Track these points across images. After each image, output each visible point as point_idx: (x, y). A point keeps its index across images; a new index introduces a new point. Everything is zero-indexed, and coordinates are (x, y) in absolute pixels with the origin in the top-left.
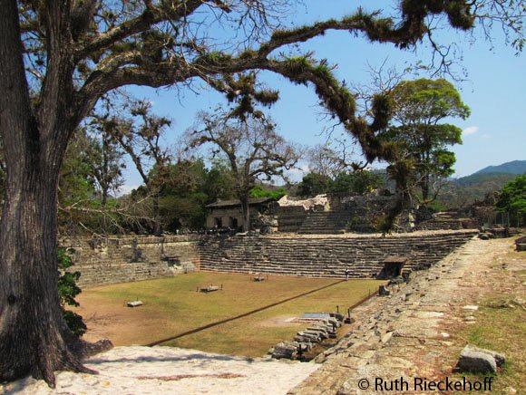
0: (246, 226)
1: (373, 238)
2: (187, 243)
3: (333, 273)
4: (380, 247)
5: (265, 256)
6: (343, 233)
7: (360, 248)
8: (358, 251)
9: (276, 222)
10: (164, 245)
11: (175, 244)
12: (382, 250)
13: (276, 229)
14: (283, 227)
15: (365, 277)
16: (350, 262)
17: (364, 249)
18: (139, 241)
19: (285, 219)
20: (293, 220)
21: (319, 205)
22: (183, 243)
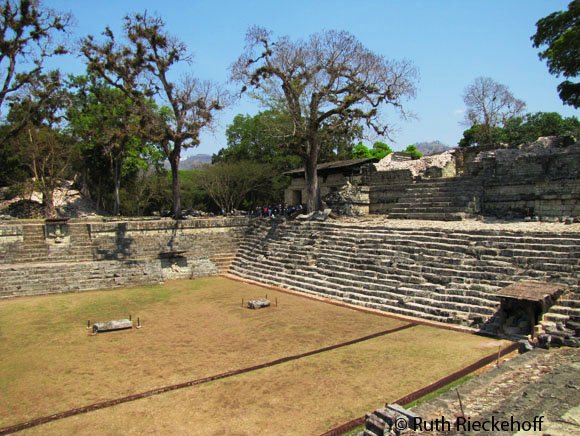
0: (312, 204)
1: (503, 232)
2: (222, 230)
3: (401, 303)
4: (510, 254)
5: (315, 257)
6: (459, 219)
7: (471, 254)
8: (465, 259)
9: (365, 197)
10: (178, 232)
11: (198, 231)
12: (513, 262)
13: (364, 210)
14: (378, 206)
15: (458, 322)
16: (442, 283)
17: (477, 254)
18: (129, 227)
19: (380, 191)
20: (391, 194)
21: (435, 167)
22: (216, 230)
